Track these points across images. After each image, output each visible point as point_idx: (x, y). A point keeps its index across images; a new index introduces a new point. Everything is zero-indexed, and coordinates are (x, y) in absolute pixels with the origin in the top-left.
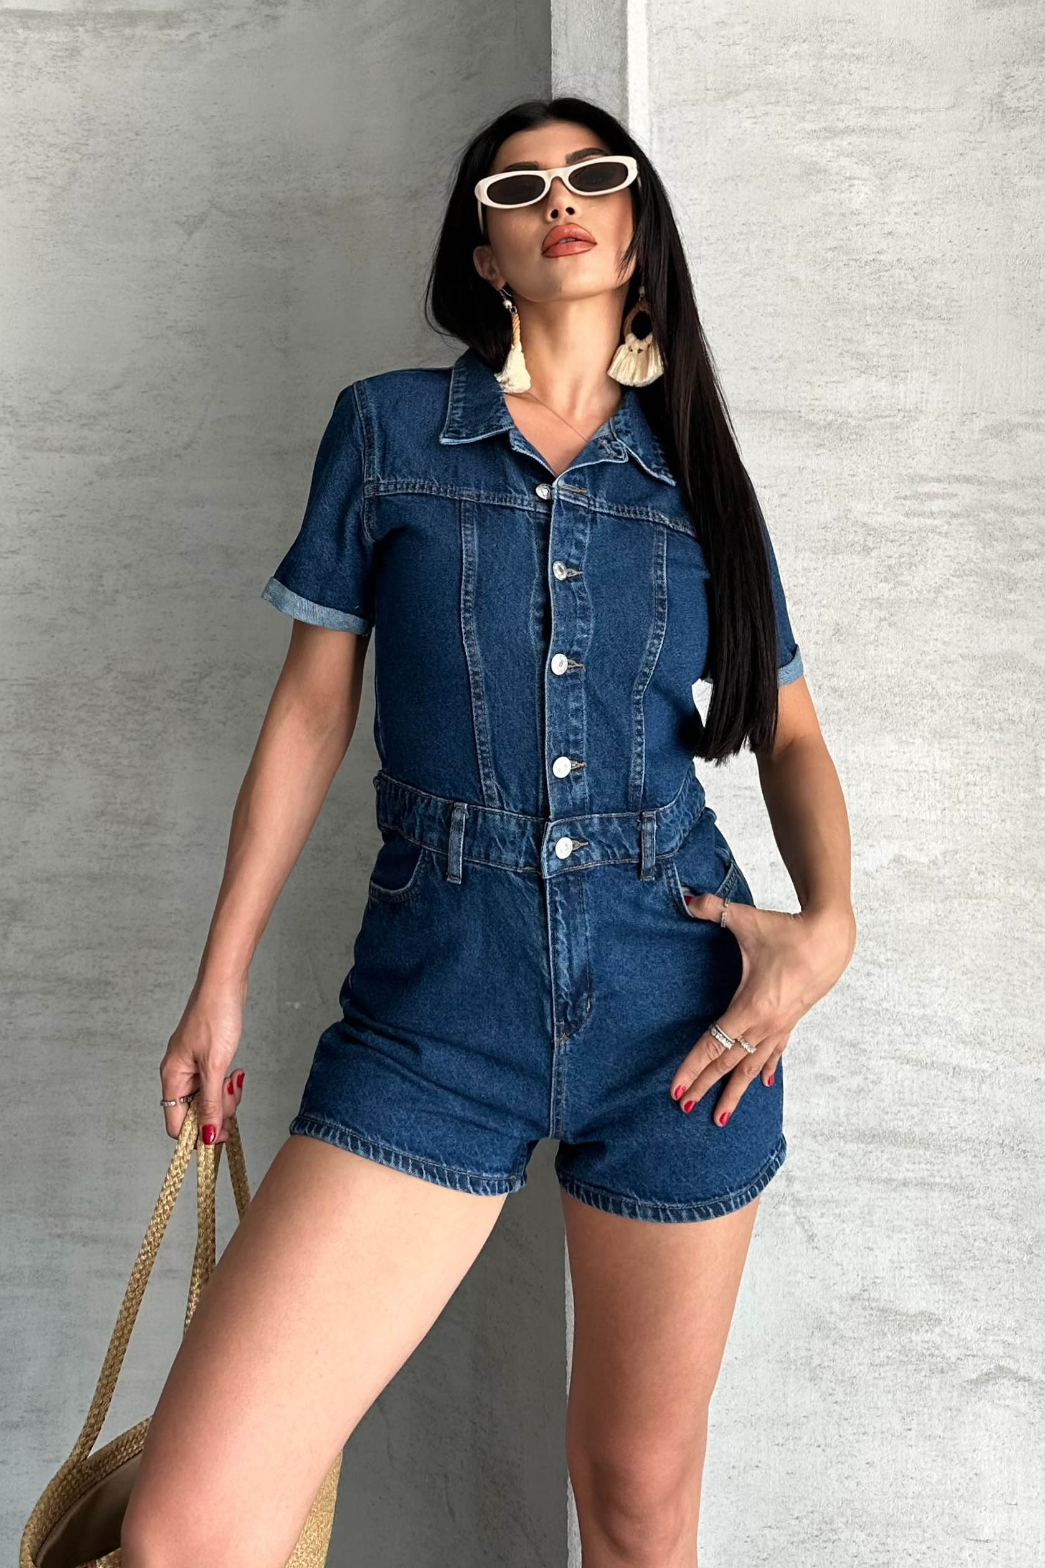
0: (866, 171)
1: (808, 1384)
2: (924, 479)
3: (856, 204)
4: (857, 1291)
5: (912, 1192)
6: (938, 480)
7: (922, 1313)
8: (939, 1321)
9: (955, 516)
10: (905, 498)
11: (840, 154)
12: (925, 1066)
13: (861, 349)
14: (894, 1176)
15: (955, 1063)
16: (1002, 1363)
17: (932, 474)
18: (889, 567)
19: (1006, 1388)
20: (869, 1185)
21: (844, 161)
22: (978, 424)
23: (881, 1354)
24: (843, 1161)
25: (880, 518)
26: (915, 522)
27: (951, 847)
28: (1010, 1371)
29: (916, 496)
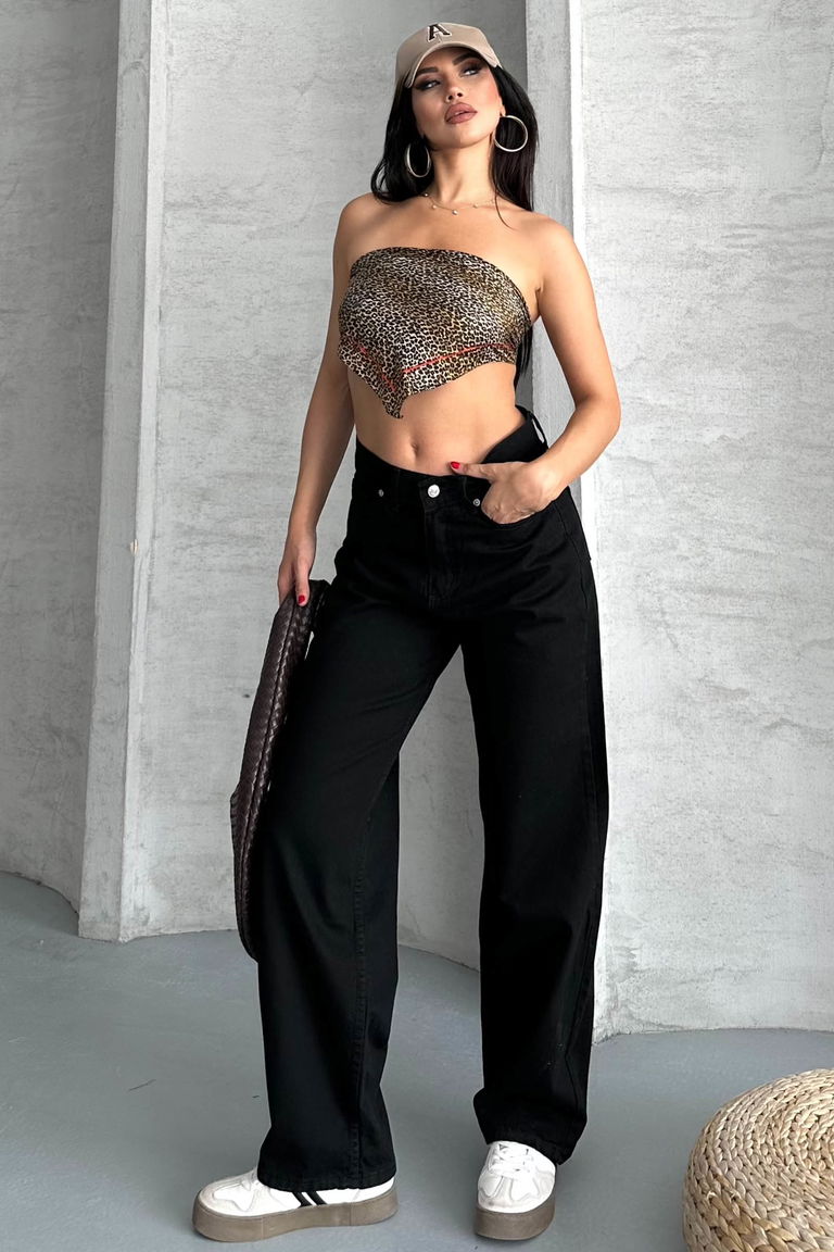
0: (703, 53)
1: (675, 728)
2: (737, 226)
3: (699, 71)
4: (701, 676)
5: (733, 622)
6: (746, 227)
7: (739, 689)
8: (748, 694)
9: (756, 247)
10: (727, 237)
11: (690, 43)
12: (739, 552)
13: (702, 154)
14: (722, 613)
15: (755, 549)
16: (784, 717)
17: (742, 224)
18: (718, 276)
19: (786, 730)
20: (707, 617)
21: (691, 47)
22: (768, 195)
23: (717, 712)
24: (692, 604)
25: (713, 249)
26: (732, 251)
27: (753, 430)
28: (788, 721)
29: (734, 236)
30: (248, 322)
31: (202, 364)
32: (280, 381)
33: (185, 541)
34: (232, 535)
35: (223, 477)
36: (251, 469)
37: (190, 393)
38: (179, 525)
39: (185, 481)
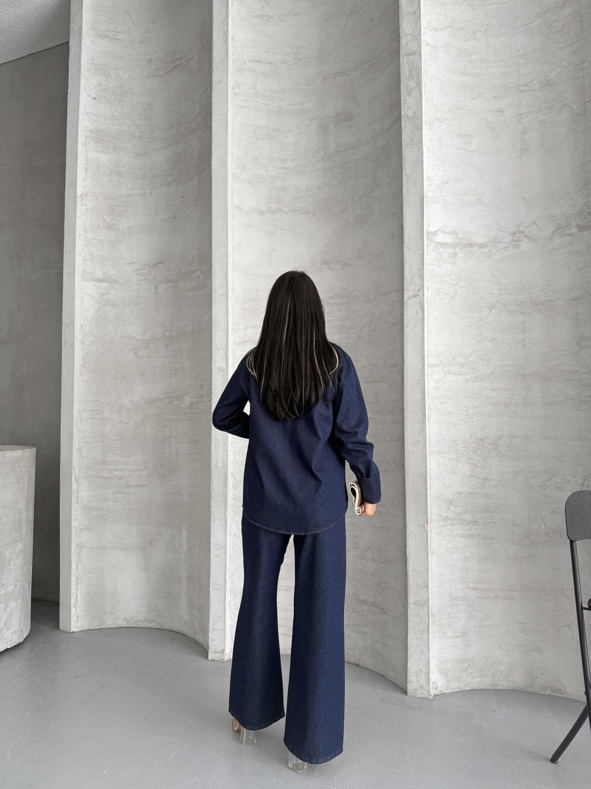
30: (467, 422)
31: (447, 441)
32: (483, 450)
33: (444, 523)
34: (464, 520)
35: (459, 494)
36: (471, 491)
37: (442, 455)
38: (441, 516)
39: (442, 496)
